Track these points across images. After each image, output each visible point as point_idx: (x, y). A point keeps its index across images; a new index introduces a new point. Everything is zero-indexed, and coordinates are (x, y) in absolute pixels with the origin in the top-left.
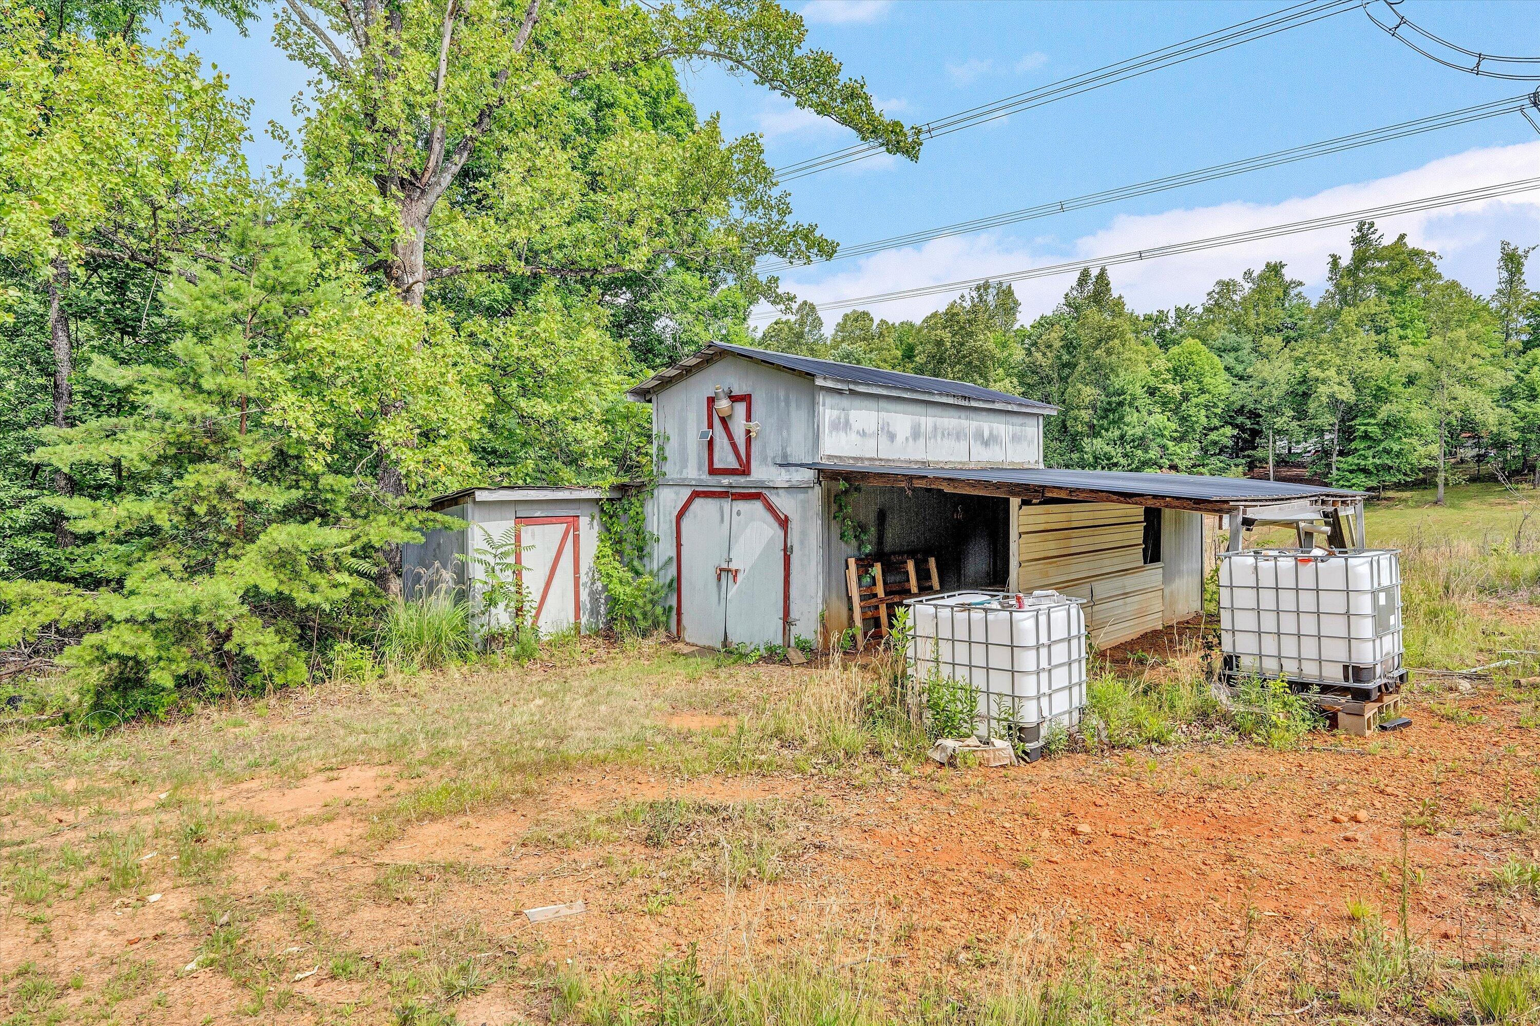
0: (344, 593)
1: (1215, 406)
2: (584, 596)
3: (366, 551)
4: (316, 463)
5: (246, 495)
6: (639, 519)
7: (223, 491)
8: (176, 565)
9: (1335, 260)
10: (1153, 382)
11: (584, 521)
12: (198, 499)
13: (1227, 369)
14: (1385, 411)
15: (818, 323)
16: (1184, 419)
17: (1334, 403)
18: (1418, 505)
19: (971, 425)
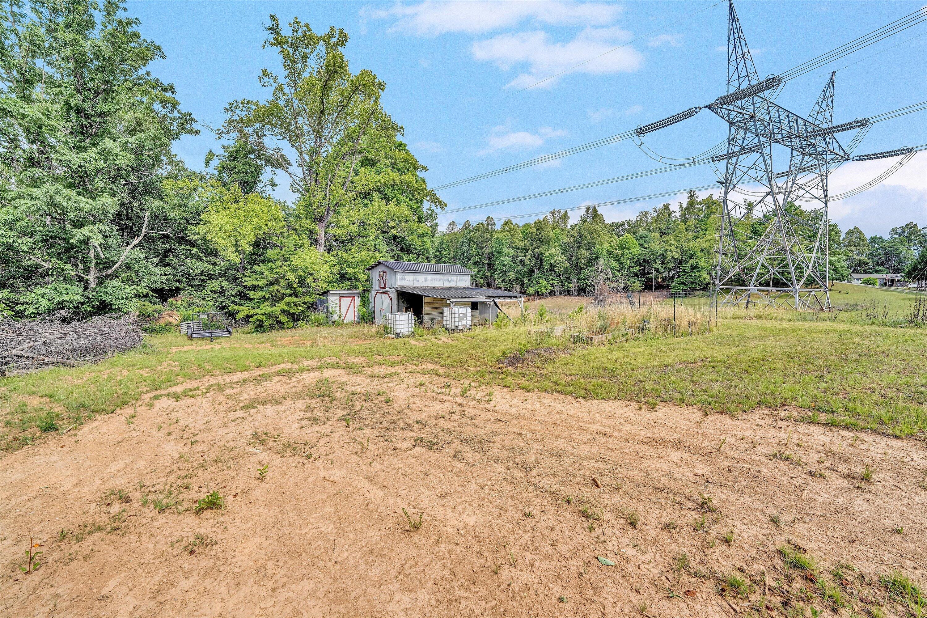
0: (300, 311)
1: (633, 259)
2: (356, 314)
3: (305, 303)
4: (295, 285)
5: (282, 292)
6: (368, 298)
7: (278, 290)
8: (269, 304)
9: (681, 204)
10: (610, 249)
11: (356, 298)
12: (273, 292)
13: (640, 245)
14: (692, 262)
15: (494, 224)
16: (621, 263)
17: (674, 260)
18: (702, 296)
19: (444, 277)
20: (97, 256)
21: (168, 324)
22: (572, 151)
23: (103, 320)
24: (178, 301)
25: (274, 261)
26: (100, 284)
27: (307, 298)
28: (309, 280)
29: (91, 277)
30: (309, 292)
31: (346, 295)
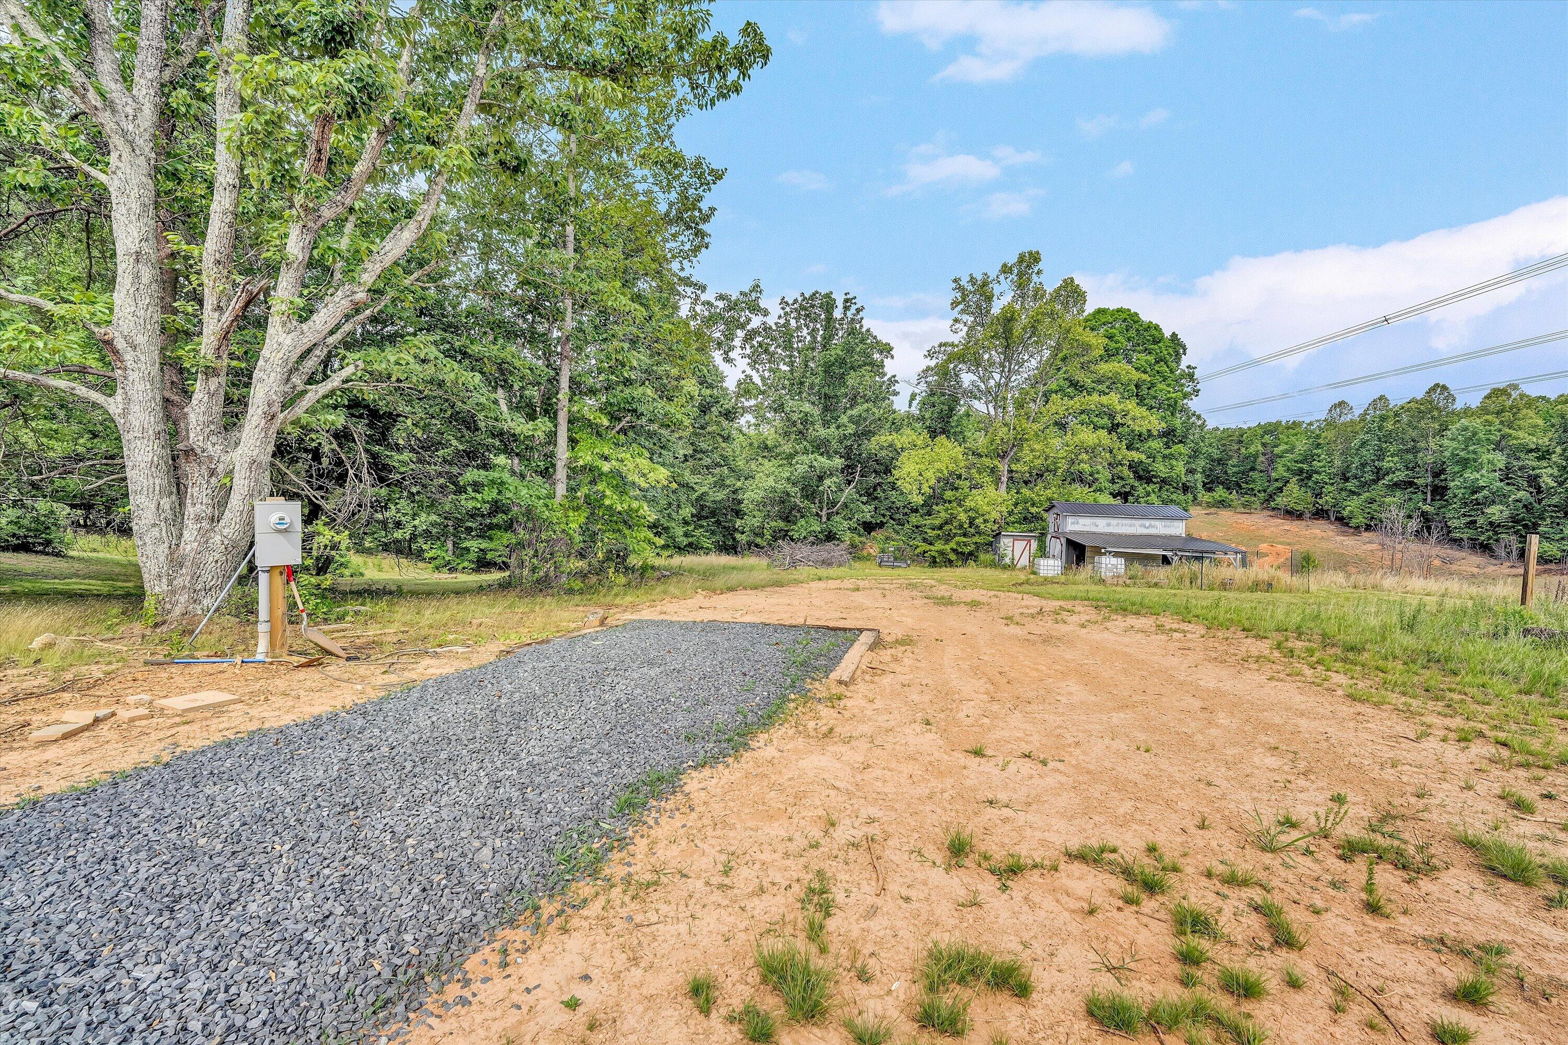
0: (969, 551)
2: (1032, 559)
3: (974, 543)
5: (954, 531)
6: (1045, 542)
7: (951, 530)
8: (942, 543)
11: (1032, 541)
12: (946, 531)
19: (1138, 523)
20: (828, 498)
21: (869, 554)
22: (1534, 270)
23: (830, 546)
24: (879, 534)
25: (950, 502)
26: (828, 519)
27: (977, 539)
28: (979, 521)
29: (824, 513)
30: (979, 533)
31: (1021, 538)
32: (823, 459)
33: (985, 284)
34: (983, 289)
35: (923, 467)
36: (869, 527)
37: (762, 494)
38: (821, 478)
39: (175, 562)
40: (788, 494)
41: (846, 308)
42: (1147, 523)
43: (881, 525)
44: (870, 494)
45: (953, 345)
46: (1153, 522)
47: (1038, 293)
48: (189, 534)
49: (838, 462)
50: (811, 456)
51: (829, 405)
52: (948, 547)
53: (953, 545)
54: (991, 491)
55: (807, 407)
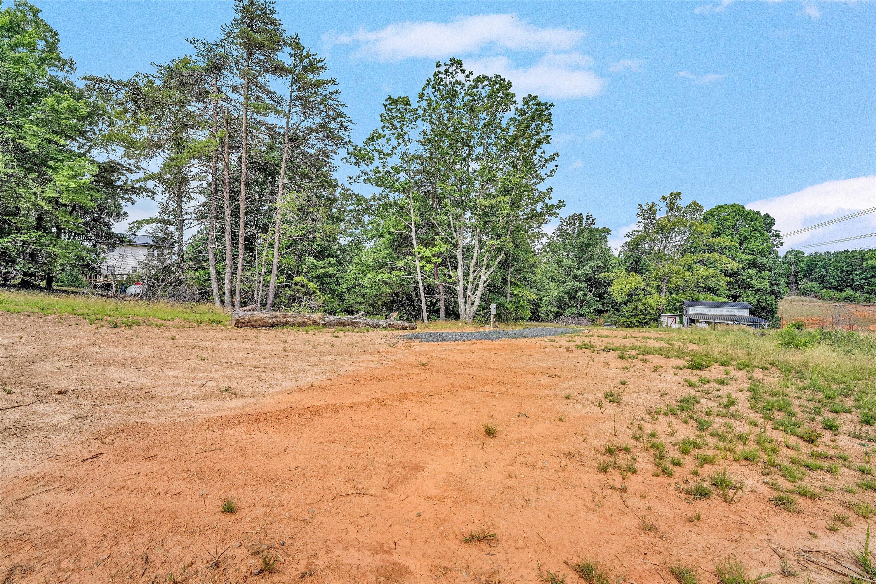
0: (645, 321)
4: (644, 311)
5: (638, 313)
11: (677, 318)
19: (725, 310)
20: (580, 299)
21: (600, 323)
23: (581, 319)
25: (635, 301)
26: (581, 308)
27: (648, 317)
28: (649, 309)
29: (578, 305)
30: (650, 314)
31: (671, 317)
32: (577, 284)
33: (653, 206)
34: (652, 209)
35: (623, 286)
36: (600, 312)
37: (551, 298)
38: (577, 291)
39: (466, 314)
40: (563, 298)
41: (588, 219)
42: (729, 310)
43: (607, 311)
44: (601, 297)
45: (638, 231)
46: (732, 310)
47: (679, 209)
48: (467, 309)
49: (584, 285)
50: (573, 283)
51: (581, 262)
52: (635, 320)
53: (637, 319)
54: (656, 296)
55: (570, 262)
